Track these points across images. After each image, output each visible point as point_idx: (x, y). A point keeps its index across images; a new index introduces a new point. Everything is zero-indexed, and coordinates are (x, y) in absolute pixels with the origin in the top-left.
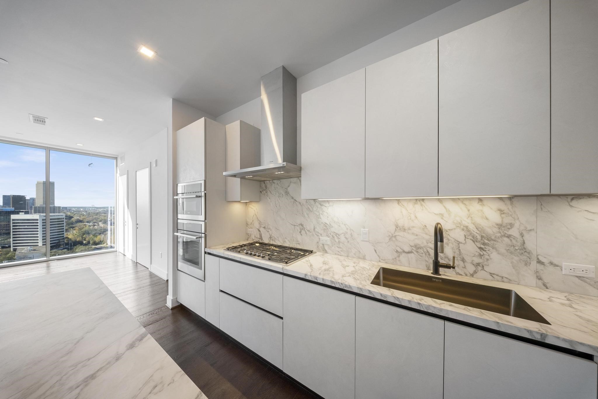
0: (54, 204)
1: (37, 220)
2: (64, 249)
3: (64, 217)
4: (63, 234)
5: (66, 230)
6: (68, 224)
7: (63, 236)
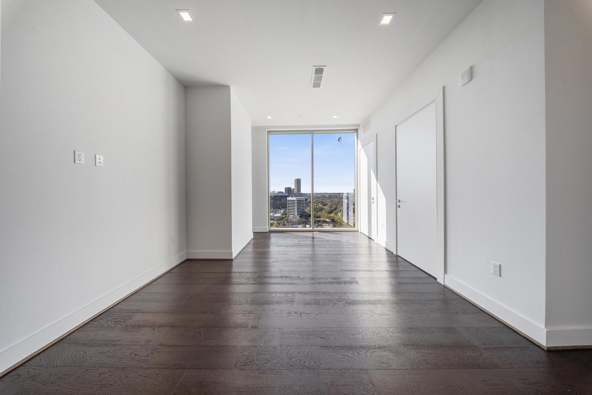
0: (300, 192)
1: (295, 201)
2: (305, 218)
3: (304, 199)
4: (304, 209)
5: (305, 207)
6: (306, 204)
7: (304, 211)
